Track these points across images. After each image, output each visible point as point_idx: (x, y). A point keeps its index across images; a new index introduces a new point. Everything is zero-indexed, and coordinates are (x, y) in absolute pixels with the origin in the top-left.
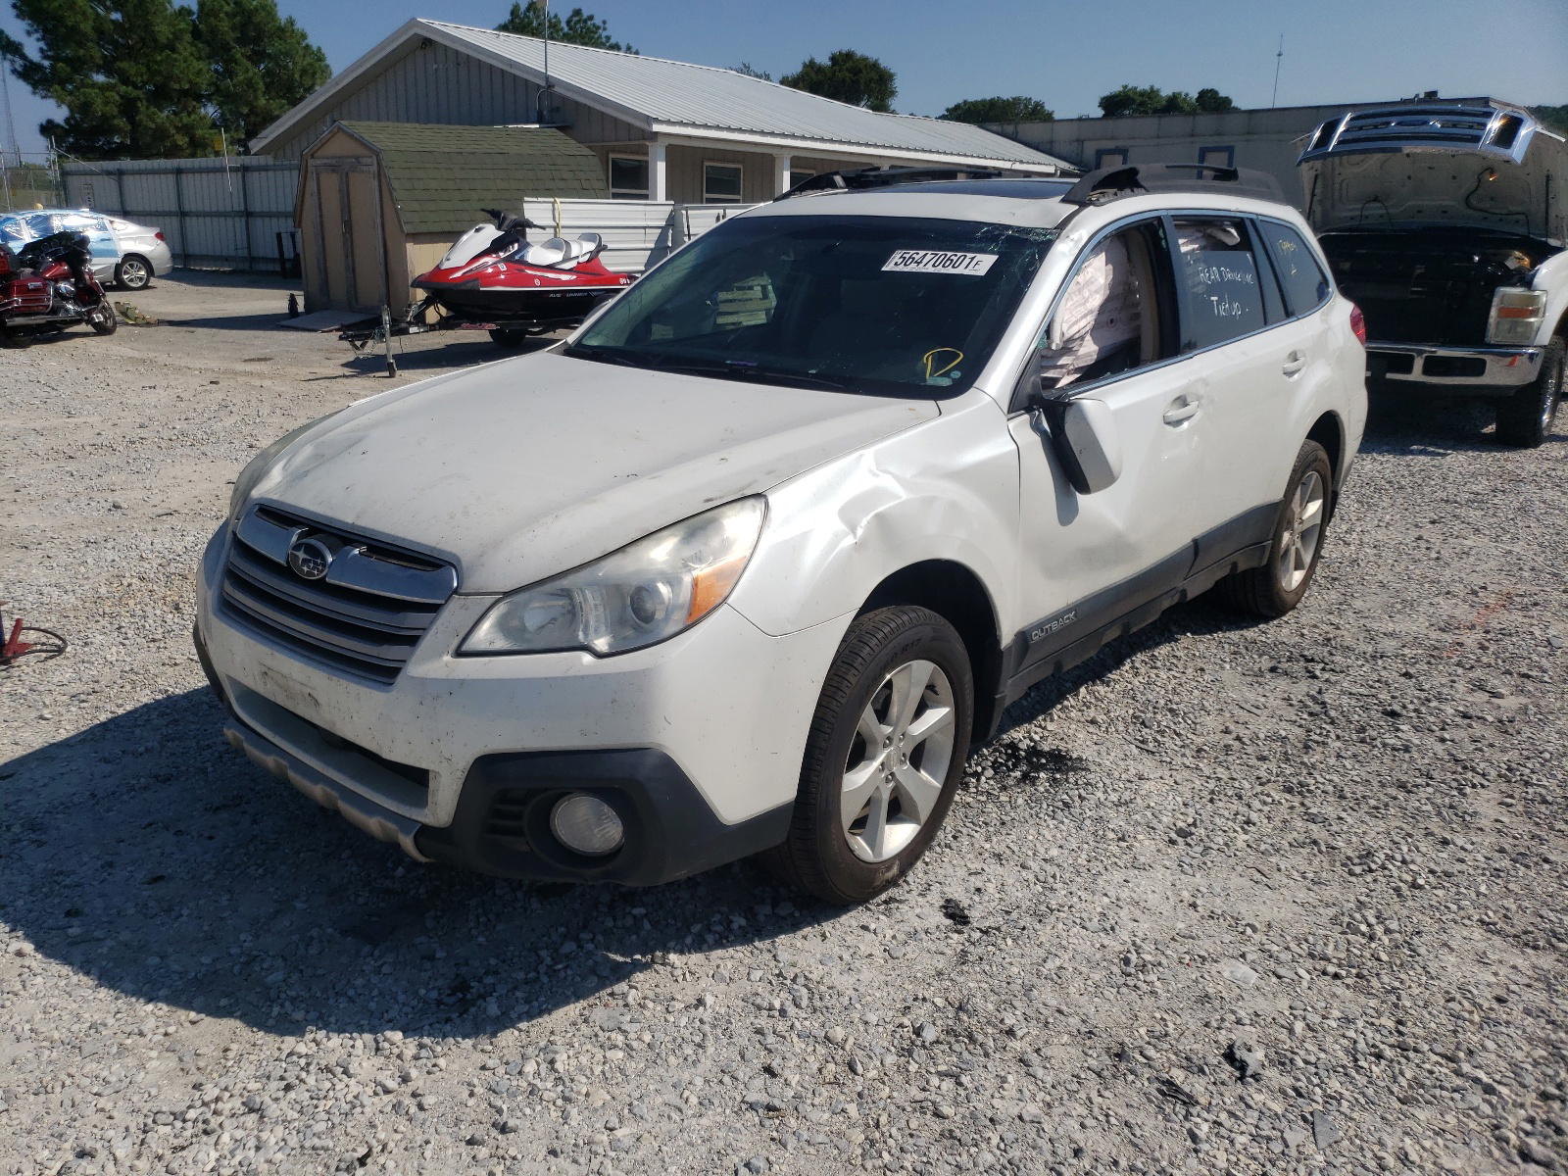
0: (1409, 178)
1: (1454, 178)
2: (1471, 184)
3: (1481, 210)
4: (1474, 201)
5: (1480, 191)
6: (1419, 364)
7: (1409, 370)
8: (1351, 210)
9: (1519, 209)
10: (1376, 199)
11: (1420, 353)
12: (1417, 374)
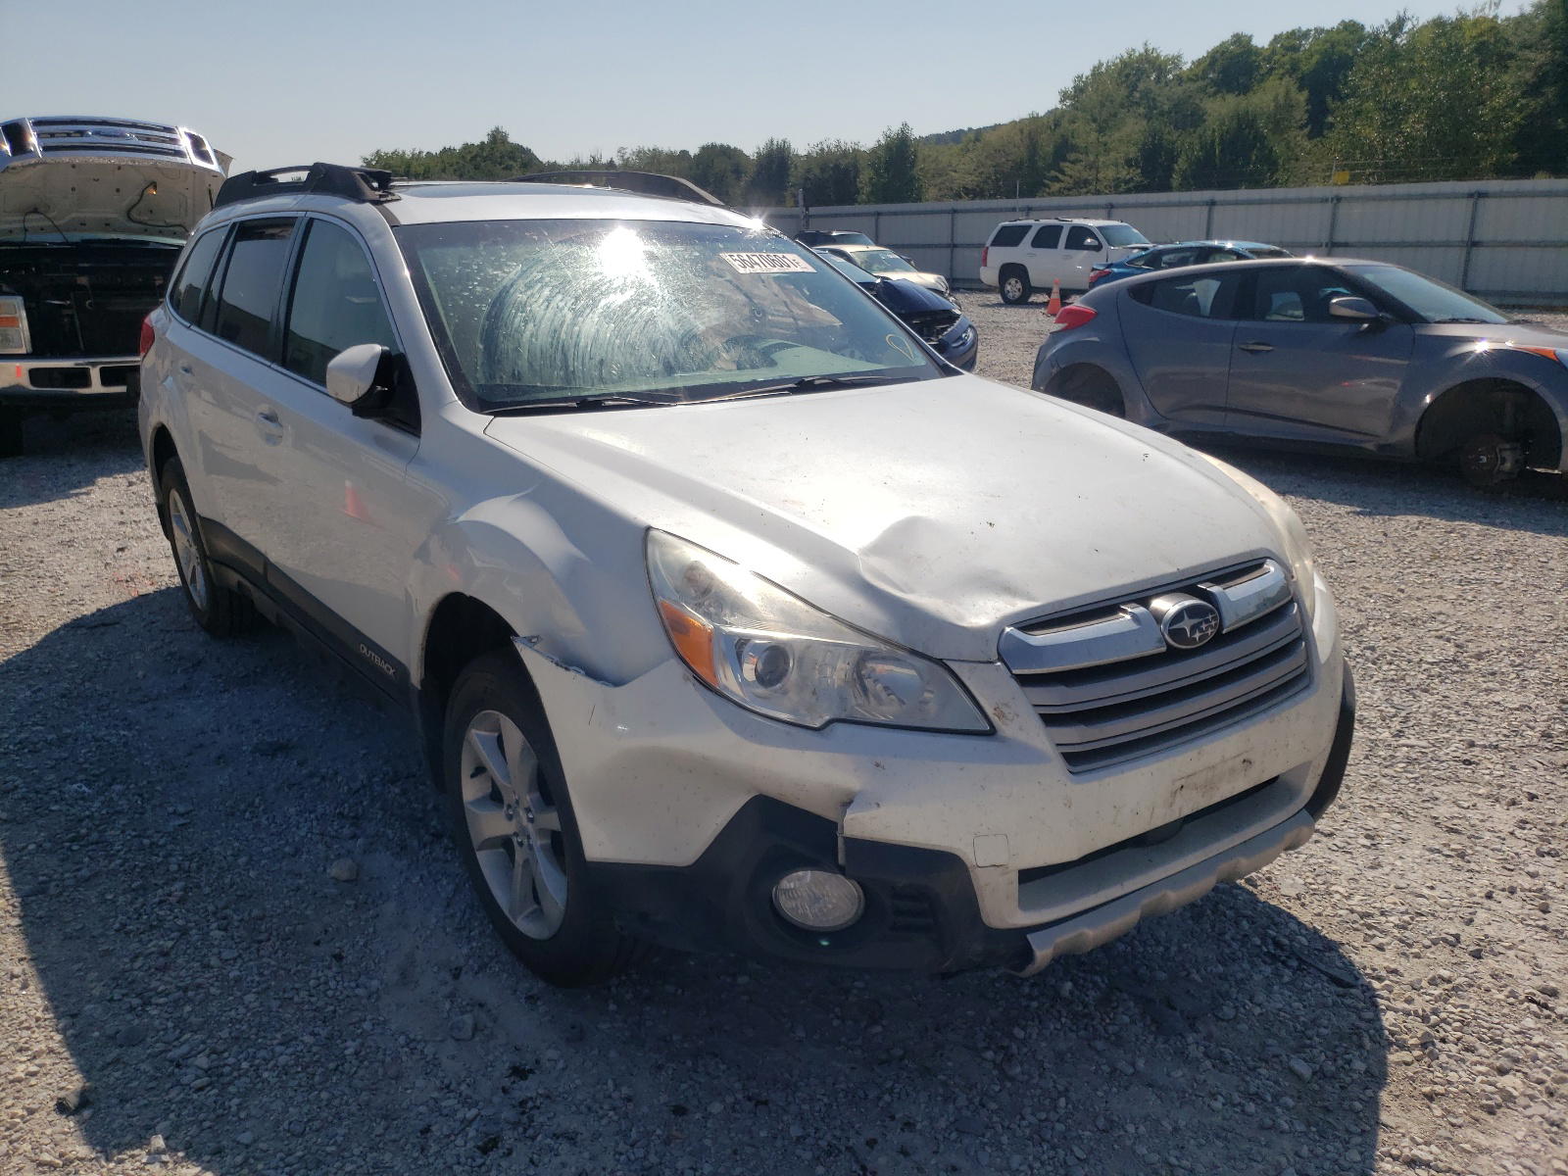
0: (73, 189)
1: (118, 190)
2: (132, 197)
3: (140, 223)
4: (134, 214)
5: (141, 204)
6: (95, 374)
7: (87, 383)
8: (10, 223)
9: (177, 222)
10: (35, 211)
11: (94, 364)
12: (96, 387)
